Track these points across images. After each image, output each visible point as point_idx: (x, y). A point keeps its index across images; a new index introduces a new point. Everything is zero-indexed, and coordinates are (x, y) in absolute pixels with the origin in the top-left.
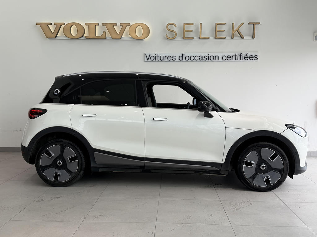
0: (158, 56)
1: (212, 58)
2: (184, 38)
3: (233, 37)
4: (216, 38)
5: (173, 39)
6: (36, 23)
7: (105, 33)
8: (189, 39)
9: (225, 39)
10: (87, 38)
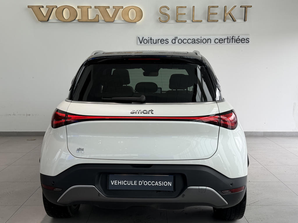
0: (151, 39)
1: (204, 41)
2: (177, 21)
3: (225, 20)
4: (209, 20)
5: (166, 21)
6: (28, 6)
7: (97, 16)
8: (182, 22)
9: (217, 22)
10: (79, 22)
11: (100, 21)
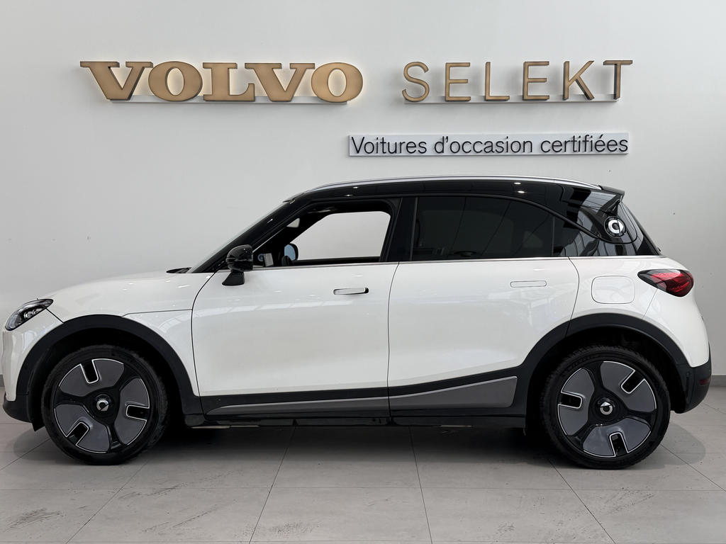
0: (383, 143)
1: (515, 147)
2: (448, 100)
3: (566, 96)
4: (526, 97)
5: (419, 100)
6: (81, 62)
7: (251, 88)
8: (460, 100)
9: (546, 99)
10: (207, 101)
11: (258, 101)
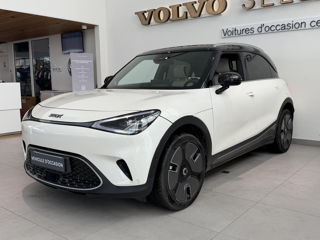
0: (235, 30)
1: (297, 26)
2: (262, 6)
5: (249, 8)
7: (185, 13)
8: (269, 6)
11: (188, 18)
